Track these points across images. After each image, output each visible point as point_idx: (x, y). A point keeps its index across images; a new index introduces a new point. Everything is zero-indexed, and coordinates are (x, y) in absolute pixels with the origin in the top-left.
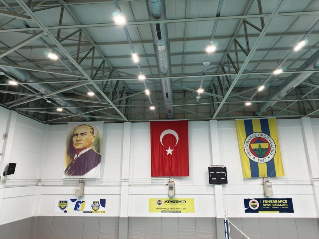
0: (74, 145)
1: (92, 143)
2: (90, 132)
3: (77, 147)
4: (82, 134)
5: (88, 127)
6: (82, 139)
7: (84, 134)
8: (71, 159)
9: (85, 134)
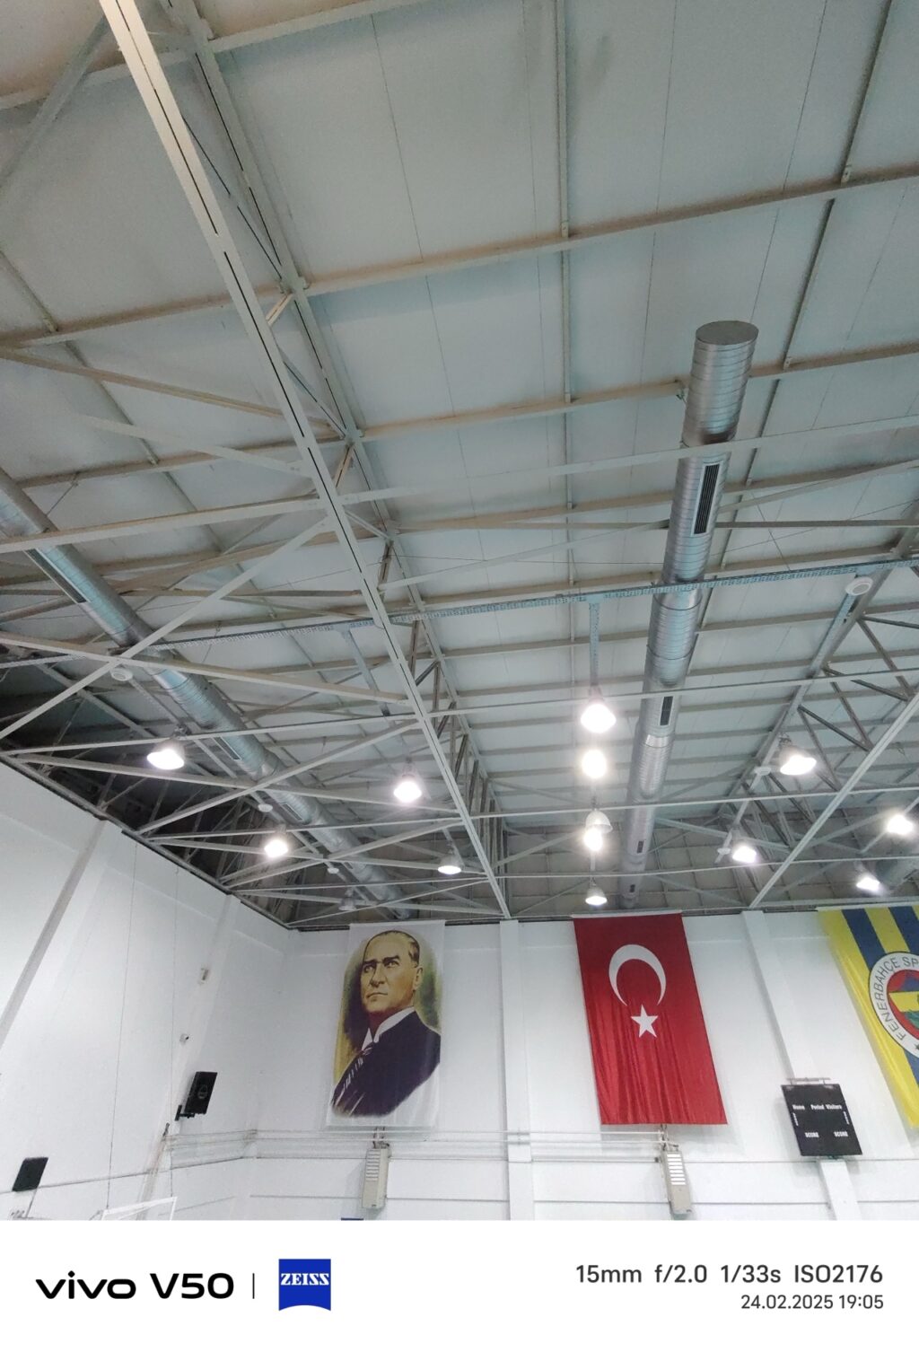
0: (365, 1000)
1: (414, 991)
2: (410, 954)
3: (374, 1006)
4: (388, 961)
5: (403, 938)
6: (387, 980)
7: (393, 962)
8: (353, 1048)
9: (396, 960)
